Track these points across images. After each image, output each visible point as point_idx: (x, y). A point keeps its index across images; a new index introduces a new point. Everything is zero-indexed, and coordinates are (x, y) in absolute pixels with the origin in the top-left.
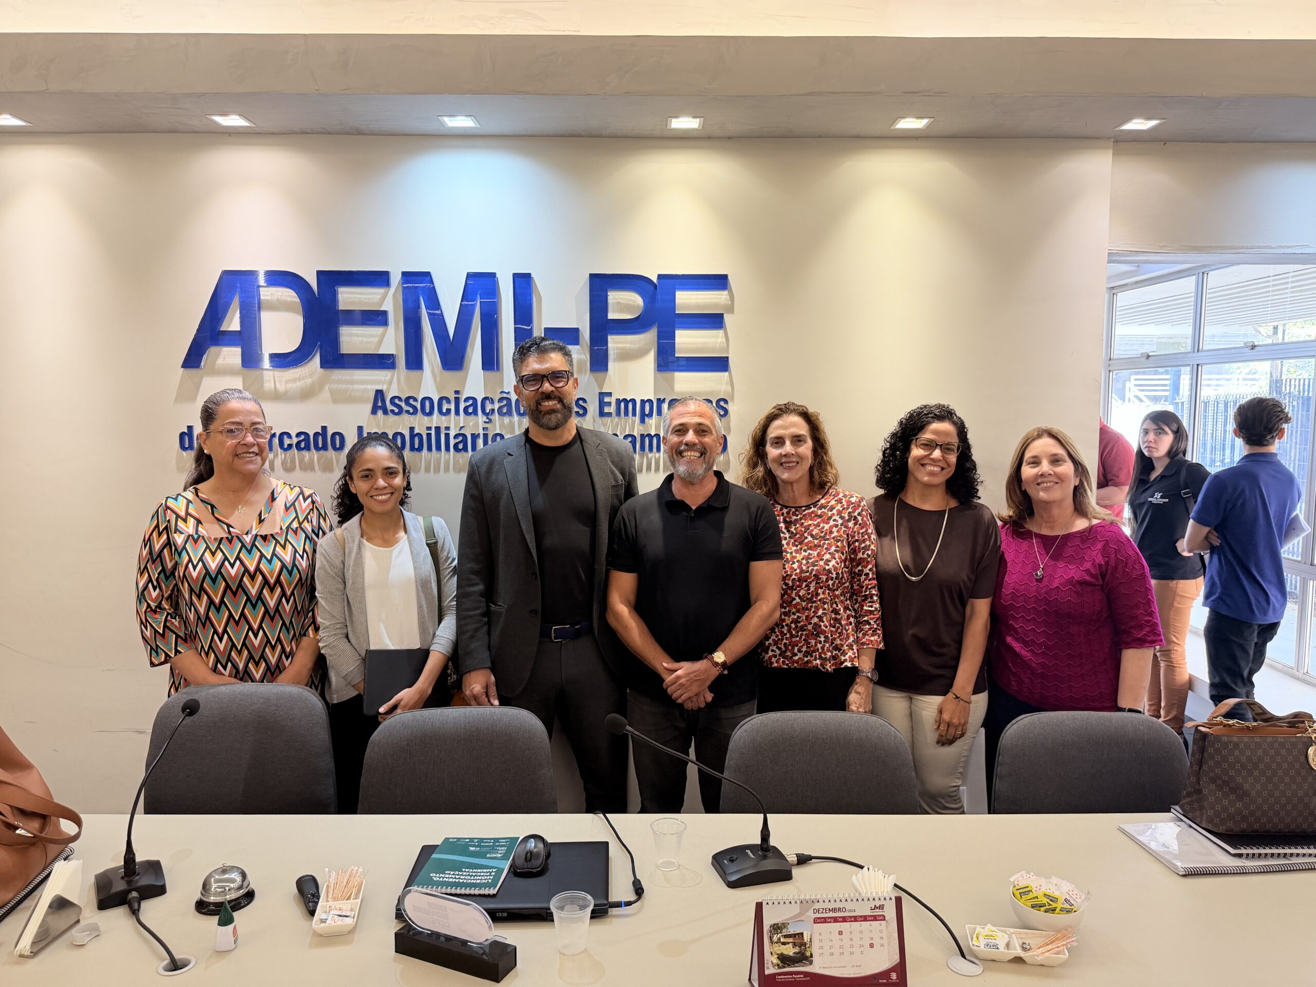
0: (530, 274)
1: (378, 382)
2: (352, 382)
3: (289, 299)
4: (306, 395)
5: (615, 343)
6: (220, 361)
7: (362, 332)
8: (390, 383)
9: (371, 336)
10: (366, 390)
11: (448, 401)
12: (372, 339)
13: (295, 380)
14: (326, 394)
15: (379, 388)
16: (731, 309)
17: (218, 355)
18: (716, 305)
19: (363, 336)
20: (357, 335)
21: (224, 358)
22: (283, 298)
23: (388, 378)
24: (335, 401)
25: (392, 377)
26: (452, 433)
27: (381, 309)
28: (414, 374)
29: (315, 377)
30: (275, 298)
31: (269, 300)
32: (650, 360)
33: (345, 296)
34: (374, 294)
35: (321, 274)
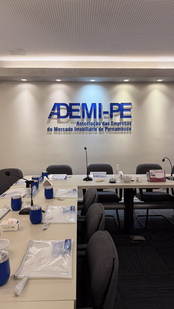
0: (101, 103)
2: (74, 120)
4: (67, 122)
5: (114, 114)
6: (54, 117)
8: (79, 120)
10: (76, 122)
11: (88, 123)
13: (65, 120)
14: (70, 122)
16: (132, 108)
18: (129, 108)
24: (71, 123)
26: (89, 128)
28: (83, 119)
29: (68, 120)
31: (61, 108)
32: (119, 116)
35: (70, 104)
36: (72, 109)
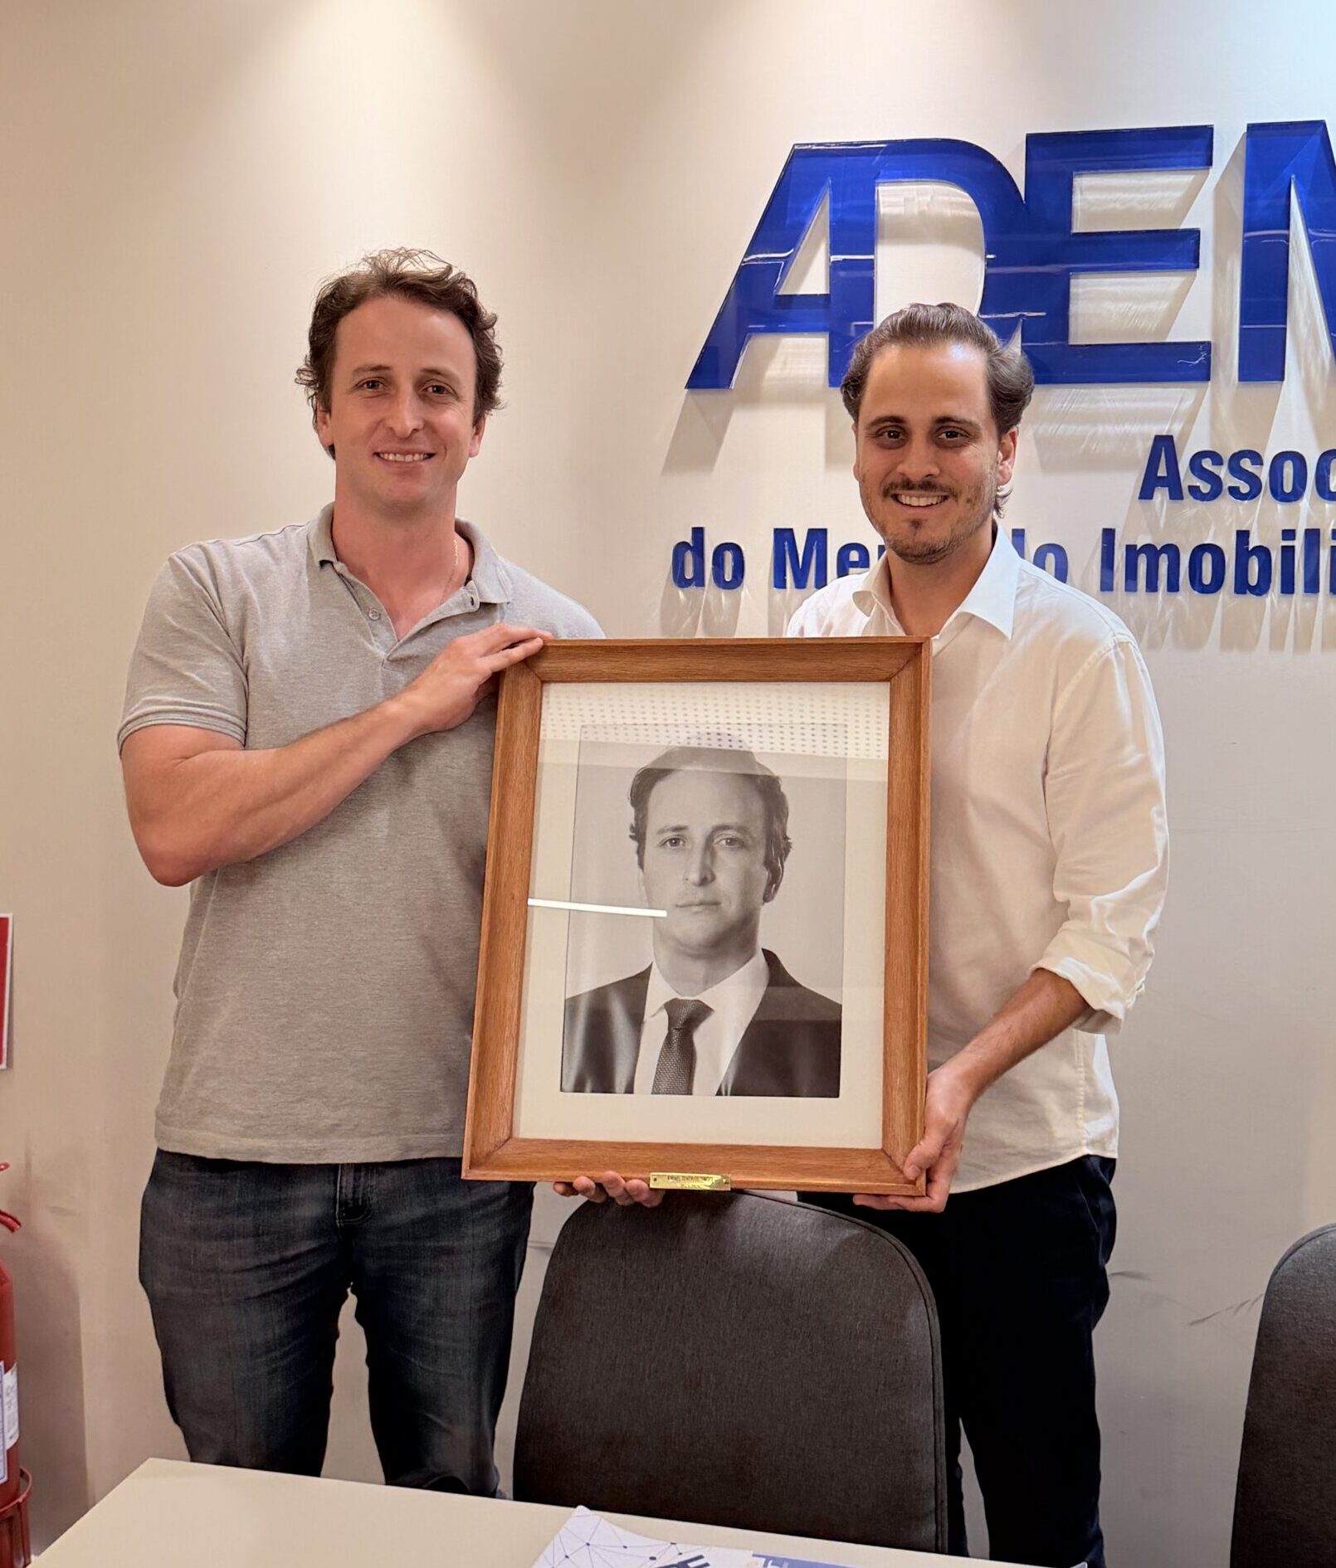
1: (1162, 416)
2: (1095, 419)
3: (948, 212)
6: (774, 371)
7: (1126, 289)
8: (1192, 417)
9: (1150, 298)
10: (1126, 438)
12: (1153, 306)
15: (1163, 430)
17: (771, 356)
19: (1130, 298)
20: (1115, 297)
21: (785, 363)
22: (936, 210)
23: (1188, 404)
24: (1047, 466)
25: (1198, 402)
27: (1183, 227)
28: (1258, 391)
30: (916, 210)
31: (898, 216)
33: (1090, 197)
34: (1167, 188)
35: (1037, 144)
36: (1078, 227)
